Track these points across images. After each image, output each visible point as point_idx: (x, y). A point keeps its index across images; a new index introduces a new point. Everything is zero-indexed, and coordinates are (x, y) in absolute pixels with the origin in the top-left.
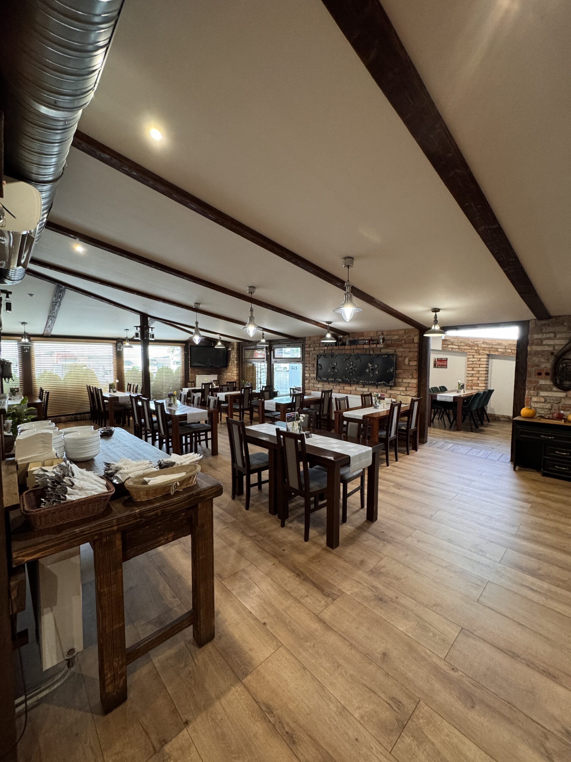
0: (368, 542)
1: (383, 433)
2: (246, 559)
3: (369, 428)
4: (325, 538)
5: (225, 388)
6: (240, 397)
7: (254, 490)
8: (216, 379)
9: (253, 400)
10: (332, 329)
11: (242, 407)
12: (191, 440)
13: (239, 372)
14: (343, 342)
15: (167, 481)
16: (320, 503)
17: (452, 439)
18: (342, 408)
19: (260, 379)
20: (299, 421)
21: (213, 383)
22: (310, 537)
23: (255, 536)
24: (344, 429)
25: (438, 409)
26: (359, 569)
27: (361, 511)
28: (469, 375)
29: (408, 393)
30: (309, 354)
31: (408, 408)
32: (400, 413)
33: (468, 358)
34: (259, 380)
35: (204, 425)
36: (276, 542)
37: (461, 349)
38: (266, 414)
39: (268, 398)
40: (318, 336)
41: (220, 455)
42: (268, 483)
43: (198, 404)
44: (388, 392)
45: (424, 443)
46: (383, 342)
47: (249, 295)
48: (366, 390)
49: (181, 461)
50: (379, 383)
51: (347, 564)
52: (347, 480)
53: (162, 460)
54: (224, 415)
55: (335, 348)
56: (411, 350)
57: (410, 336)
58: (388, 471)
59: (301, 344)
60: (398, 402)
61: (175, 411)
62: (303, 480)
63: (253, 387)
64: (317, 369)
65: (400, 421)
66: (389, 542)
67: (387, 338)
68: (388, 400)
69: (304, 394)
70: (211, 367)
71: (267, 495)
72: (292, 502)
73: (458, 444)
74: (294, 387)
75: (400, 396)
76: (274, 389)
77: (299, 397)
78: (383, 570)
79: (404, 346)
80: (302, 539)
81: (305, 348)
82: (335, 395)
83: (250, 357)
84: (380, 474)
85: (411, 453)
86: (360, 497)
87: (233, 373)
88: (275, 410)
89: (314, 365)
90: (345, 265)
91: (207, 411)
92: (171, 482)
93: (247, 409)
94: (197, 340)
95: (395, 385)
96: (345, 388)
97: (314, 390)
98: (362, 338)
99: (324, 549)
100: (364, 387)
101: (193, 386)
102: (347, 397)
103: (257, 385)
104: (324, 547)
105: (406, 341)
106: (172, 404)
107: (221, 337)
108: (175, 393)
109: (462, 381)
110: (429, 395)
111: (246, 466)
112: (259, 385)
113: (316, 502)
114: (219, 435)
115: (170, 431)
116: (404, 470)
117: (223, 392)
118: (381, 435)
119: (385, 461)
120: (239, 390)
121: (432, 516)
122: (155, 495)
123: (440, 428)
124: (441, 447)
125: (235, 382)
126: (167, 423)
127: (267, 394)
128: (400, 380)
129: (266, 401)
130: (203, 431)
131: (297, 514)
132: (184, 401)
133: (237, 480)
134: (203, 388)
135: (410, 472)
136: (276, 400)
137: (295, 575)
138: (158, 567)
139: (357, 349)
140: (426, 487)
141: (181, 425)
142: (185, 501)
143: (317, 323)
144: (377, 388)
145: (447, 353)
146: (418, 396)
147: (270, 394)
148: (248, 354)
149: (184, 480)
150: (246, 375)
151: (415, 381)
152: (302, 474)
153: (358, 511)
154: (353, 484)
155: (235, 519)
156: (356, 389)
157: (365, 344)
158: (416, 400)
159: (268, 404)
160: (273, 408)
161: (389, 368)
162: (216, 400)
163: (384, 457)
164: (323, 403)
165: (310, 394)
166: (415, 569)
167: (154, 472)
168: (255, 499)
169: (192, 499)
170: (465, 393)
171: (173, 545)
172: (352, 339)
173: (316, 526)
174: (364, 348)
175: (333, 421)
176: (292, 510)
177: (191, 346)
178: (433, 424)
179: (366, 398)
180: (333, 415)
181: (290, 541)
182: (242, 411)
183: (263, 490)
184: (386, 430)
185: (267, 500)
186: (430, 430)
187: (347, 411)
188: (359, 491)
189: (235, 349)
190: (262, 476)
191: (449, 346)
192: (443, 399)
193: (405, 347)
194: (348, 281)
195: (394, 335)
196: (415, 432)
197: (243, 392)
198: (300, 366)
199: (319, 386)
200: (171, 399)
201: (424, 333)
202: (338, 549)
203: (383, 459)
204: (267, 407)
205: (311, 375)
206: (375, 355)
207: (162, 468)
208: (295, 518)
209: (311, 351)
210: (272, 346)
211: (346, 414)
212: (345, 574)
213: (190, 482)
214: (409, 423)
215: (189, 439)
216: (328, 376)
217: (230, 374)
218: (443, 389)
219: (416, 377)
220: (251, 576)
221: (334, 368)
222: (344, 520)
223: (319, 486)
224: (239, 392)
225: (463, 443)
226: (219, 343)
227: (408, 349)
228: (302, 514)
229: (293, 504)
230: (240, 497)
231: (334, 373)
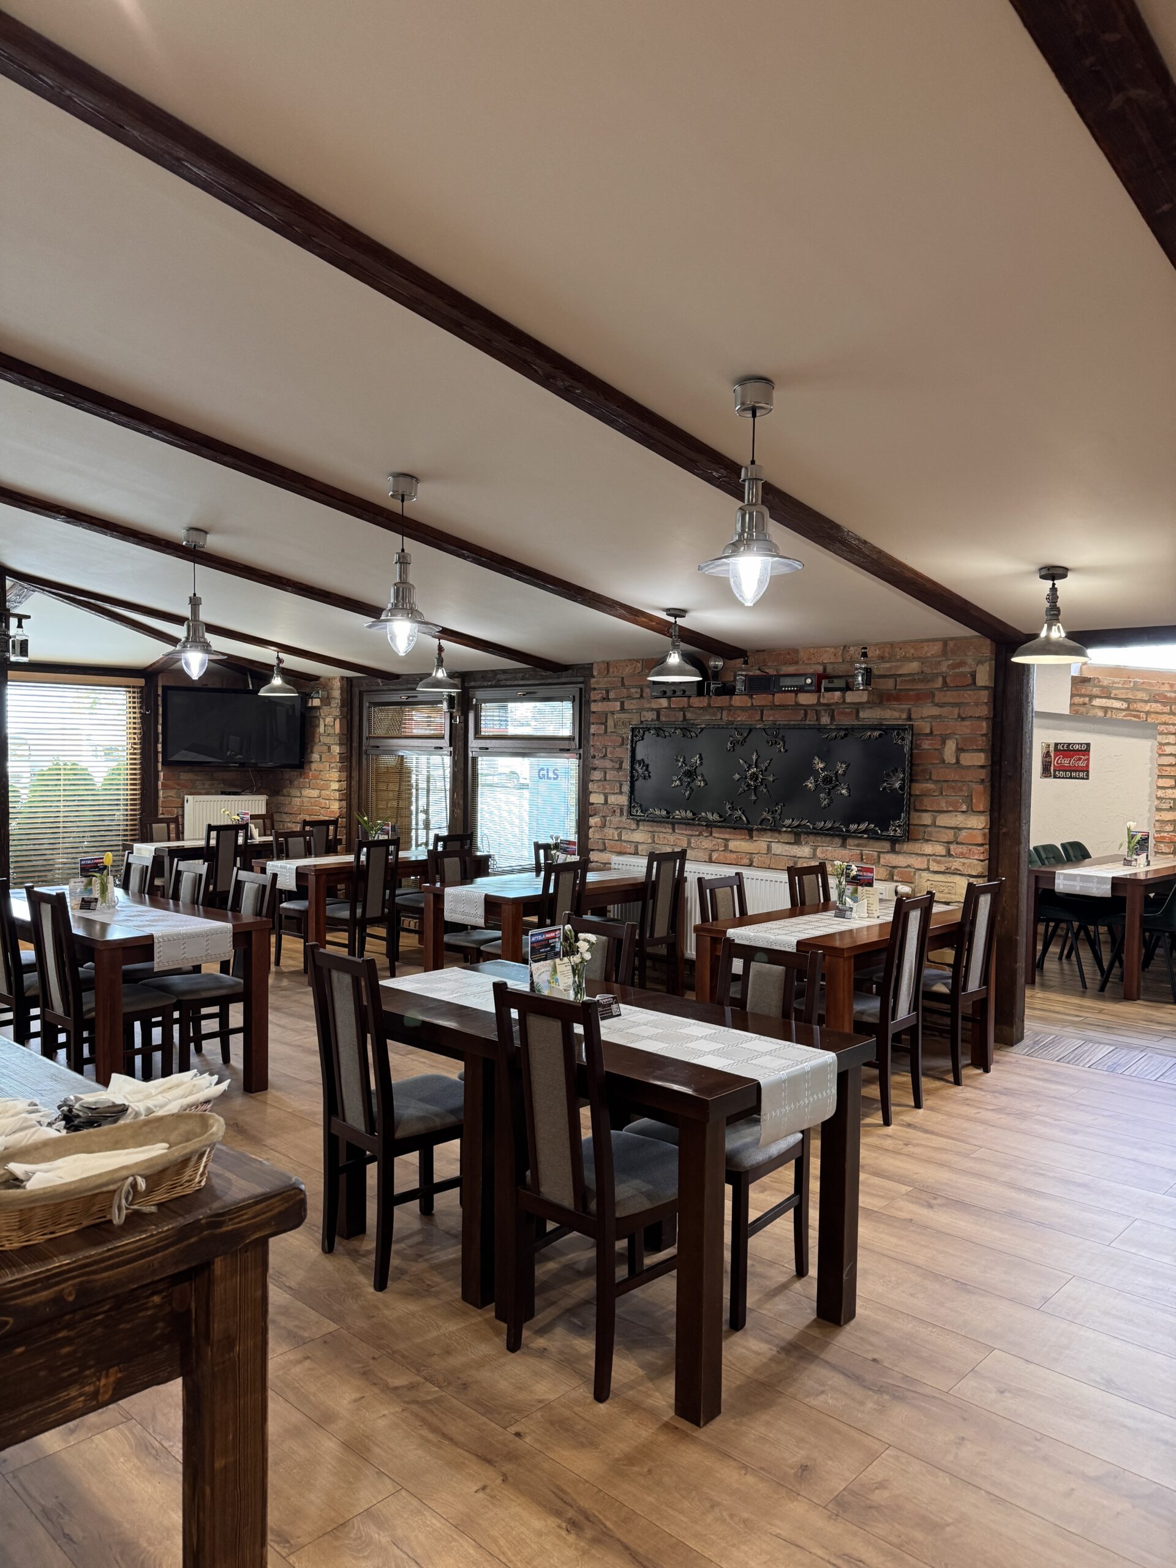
0: (822, 1398)
1: (870, 1007)
2: (380, 1473)
3: (822, 988)
4: (669, 1386)
5: (296, 843)
6: (354, 876)
7: (406, 1216)
8: (262, 811)
9: (400, 887)
10: (689, 636)
11: (359, 911)
12: (167, 1035)
13: (349, 787)
14: (724, 684)
15: (100, 1175)
16: (650, 1260)
17: (1108, 1028)
18: (722, 916)
19: (426, 812)
20: (576, 959)
21: (252, 826)
22: (613, 1385)
23: (411, 1387)
24: (734, 991)
25: (1058, 922)
26: (793, 1494)
27: (798, 1286)
28: (1166, 806)
29: (956, 864)
30: (605, 724)
31: (958, 917)
32: (930, 934)
33: (1161, 744)
34: (422, 816)
35: (217, 978)
36: (489, 1406)
37: (1136, 713)
38: (447, 938)
39: (458, 878)
40: (637, 661)
41: (279, 1089)
42: (457, 1190)
43: (194, 901)
44: (882, 861)
45: (1012, 1045)
46: (867, 682)
47: (395, 506)
48: (804, 853)
49: (150, 1103)
50: (853, 827)
51: (750, 1479)
52: (747, 1172)
53: (77, 1099)
54: (293, 948)
55: (697, 702)
56: (969, 711)
57: (962, 664)
58: (888, 1143)
59: (574, 690)
60: (922, 894)
61: (104, 926)
62: (590, 1176)
63: (399, 840)
64: (632, 777)
65: (926, 963)
66: (899, 1396)
67: (879, 668)
68: (884, 889)
69: (584, 866)
70: (242, 765)
71: (455, 1236)
72: (548, 1259)
73: (1130, 1047)
74: (551, 842)
75: (925, 875)
76: (477, 849)
77: (567, 878)
78: (879, 1497)
79: (939, 697)
80: (586, 1392)
81: (588, 703)
82: (694, 870)
83: (391, 734)
84: (865, 1155)
85: (969, 1077)
86: (792, 1236)
87: (327, 788)
88: (481, 922)
89: (621, 763)
90: (743, 404)
91: (229, 925)
92: (116, 1176)
93: (375, 922)
94: (195, 664)
95: (909, 835)
96: (732, 845)
97: (620, 853)
98: (791, 669)
99: (666, 1426)
100: (797, 842)
101: (173, 835)
102: (739, 875)
103: (413, 833)
104: (666, 1419)
105: (948, 680)
106: (96, 900)
107: (282, 655)
108: (108, 859)
109: (1142, 825)
110: (1030, 871)
111: (379, 1125)
112: (422, 833)
113: (632, 1258)
114: (271, 1017)
115: (89, 1000)
116: (946, 1140)
117: (288, 857)
118: (862, 1013)
119: (880, 1105)
120: (348, 851)
121: (1046, 1300)
122: (52, 1229)
123: (1064, 988)
124: (1074, 1058)
125: (335, 822)
126: (75, 973)
127: (452, 865)
128: (926, 819)
129: (449, 891)
130: (210, 1002)
131: (567, 1303)
132: (141, 891)
133: (343, 1178)
134: (213, 842)
135: (967, 1146)
136: (484, 886)
137: (564, 1525)
138: (45, 1511)
139: (774, 707)
140: (1023, 1196)
141: (131, 978)
142: (166, 1247)
143: (633, 614)
144: (843, 845)
145: (1088, 726)
146: (992, 873)
147: (463, 863)
148: (380, 721)
149: (164, 1171)
150: (372, 795)
151: (978, 823)
152: (588, 1151)
153: (784, 1287)
154: (763, 1189)
155: (333, 1327)
156: (769, 848)
157: (801, 689)
158: (984, 890)
159: (457, 899)
160: (475, 916)
161: (888, 775)
162: (264, 887)
163: (874, 1091)
164: (654, 896)
165: (605, 867)
166: (991, 1489)
167: (46, 1144)
168: (409, 1251)
169: (193, 1240)
170: (1152, 868)
171: (100, 1429)
172: (758, 672)
173: (635, 1344)
174: (797, 704)
175: (691, 963)
176: (546, 1287)
177: (165, 688)
178: (1042, 976)
179: (806, 878)
180: (691, 939)
181: (540, 1401)
182: (357, 927)
183: (438, 1219)
184: (878, 994)
185: (453, 1252)
186: (1032, 997)
187: (741, 926)
188: (790, 1213)
189: (336, 702)
190: (437, 1165)
191: (1097, 702)
192: (1077, 888)
193: (946, 700)
194: (753, 462)
195: (906, 659)
196: (981, 1005)
197: (363, 858)
198: (568, 766)
199: (640, 836)
200: (90, 883)
201: (1013, 652)
202: (716, 1425)
203: (869, 1100)
204: (452, 911)
205: (612, 799)
206: (838, 729)
207: (77, 1128)
208: (559, 1317)
209: (613, 713)
210: (471, 693)
211: (739, 934)
212: (745, 1515)
213: (186, 1178)
214: (959, 970)
215: (157, 1033)
216: (670, 803)
217: (315, 793)
218: (1077, 853)
219: (981, 809)
220: (399, 1533)
221: (691, 774)
222: (738, 1322)
223: (649, 1195)
224: (350, 858)
225: (1144, 1043)
226: (277, 681)
227: (956, 711)
228: (586, 1303)
229: (551, 1266)
230: (354, 1244)
231: (692, 790)
